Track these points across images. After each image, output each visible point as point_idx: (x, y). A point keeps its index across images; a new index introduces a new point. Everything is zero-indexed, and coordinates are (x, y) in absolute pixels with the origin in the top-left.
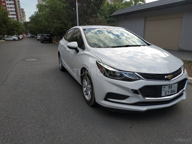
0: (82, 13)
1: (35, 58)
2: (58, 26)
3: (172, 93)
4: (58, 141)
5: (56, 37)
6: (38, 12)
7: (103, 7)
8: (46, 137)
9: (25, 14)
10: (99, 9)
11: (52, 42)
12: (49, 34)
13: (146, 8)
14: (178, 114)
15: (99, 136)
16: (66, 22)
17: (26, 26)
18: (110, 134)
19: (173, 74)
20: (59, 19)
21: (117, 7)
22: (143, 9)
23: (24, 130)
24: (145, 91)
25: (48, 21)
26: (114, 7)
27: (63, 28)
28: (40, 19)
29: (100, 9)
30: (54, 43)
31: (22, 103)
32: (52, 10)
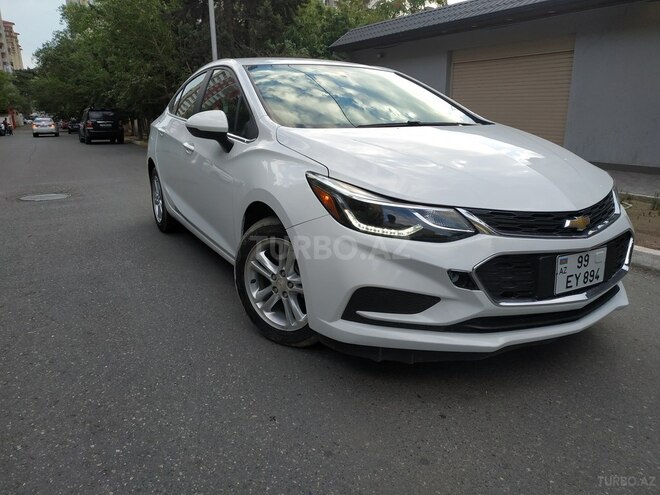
0: (231, 36)
1: (61, 192)
2: (143, 82)
3: (589, 284)
4: (166, 484)
5: (136, 122)
6: (69, 35)
7: (304, 18)
8: (114, 471)
9: (17, 41)
10: (289, 21)
11: (121, 142)
12: (112, 111)
13: (452, 19)
14: (601, 362)
15: (328, 454)
16: (173, 69)
17: (22, 83)
18: (368, 444)
19: (588, 214)
20: (148, 58)
21: (352, 20)
22: (441, 22)
23: (19, 447)
24: (500, 275)
25: (105, 66)
26: (342, 19)
27: (162, 90)
28: (73, 56)
29: (292, 22)
30: (130, 143)
31: (8, 345)
32: (119, 25)
